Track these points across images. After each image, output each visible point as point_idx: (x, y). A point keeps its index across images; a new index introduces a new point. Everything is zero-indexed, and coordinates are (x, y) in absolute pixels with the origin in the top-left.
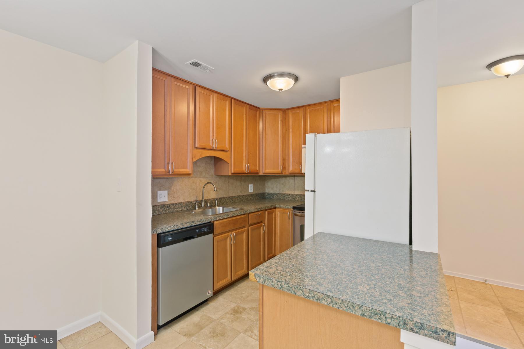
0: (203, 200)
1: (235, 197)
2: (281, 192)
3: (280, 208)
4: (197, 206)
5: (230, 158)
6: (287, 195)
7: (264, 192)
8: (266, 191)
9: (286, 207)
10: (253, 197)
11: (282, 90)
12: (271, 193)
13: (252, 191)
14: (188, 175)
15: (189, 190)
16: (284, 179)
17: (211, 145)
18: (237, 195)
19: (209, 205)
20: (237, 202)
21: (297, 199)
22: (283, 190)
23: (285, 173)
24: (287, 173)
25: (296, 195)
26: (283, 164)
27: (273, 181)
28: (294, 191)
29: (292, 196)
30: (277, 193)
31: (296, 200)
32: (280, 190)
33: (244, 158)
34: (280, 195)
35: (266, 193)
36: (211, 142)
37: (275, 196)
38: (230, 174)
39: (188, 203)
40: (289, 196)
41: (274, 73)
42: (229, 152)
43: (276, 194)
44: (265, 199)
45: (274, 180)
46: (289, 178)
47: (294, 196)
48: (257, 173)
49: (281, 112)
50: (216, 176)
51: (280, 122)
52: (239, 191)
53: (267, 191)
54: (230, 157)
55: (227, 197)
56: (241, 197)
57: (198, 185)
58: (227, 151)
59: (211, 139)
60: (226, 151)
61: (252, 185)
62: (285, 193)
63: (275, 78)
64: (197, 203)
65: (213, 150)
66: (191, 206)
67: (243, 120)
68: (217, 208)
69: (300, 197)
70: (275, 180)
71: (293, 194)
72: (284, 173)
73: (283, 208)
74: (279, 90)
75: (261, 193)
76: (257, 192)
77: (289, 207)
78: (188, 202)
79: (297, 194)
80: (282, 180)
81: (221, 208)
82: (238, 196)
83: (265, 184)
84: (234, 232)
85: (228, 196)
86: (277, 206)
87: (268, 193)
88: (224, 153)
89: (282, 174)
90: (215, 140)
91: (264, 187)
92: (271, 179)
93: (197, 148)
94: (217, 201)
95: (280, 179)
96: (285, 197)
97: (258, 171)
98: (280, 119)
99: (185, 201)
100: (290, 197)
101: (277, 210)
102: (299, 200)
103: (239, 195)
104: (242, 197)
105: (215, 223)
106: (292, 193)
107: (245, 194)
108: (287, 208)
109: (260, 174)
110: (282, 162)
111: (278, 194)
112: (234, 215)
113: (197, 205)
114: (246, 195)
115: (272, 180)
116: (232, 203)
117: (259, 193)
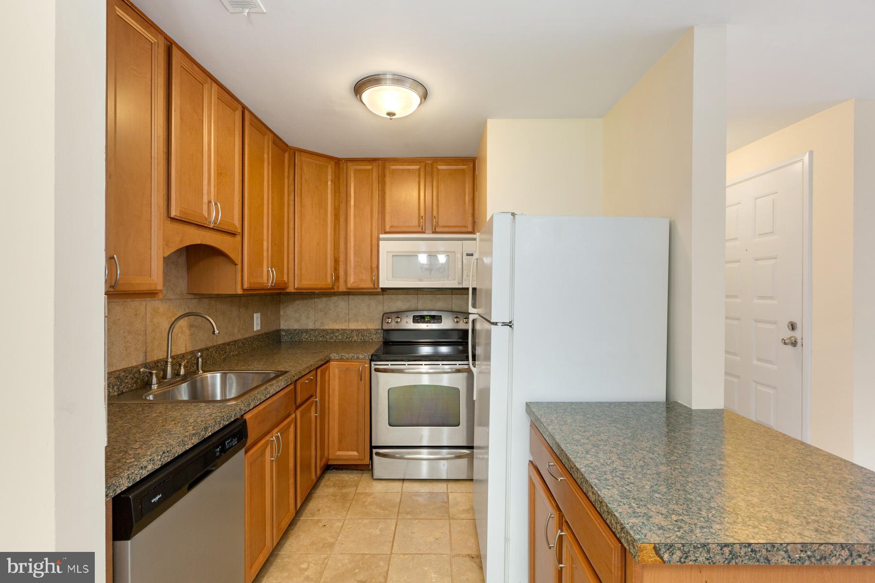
0: (170, 360)
1: (229, 344)
2: (317, 327)
3: (341, 360)
4: (154, 380)
5: (240, 253)
6: (333, 331)
7: (278, 328)
8: (282, 327)
9: (353, 357)
10: (260, 341)
11: (393, 114)
12: (295, 330)
13: (259, 328)
14: (151, 294)
15: (125, 337)
16: (324, 300)
17: (207, 217)
18: (231, 339)
19: (182, 372)
20: (233, 355)
21: (355, 338)
22: (322, 323)
23: (338, 287)
24: (342, 288)
25: (352, 331)
26: (336, 269)
27: (299, 304)
28: (347, 324)
29: (343, 334)
30: (308, 328)
31: (351, 341)
32: (316, 323)
33: (265, 254)
34: (317, 333)
35: (283, 330)
36: (205, 207)
37: (305, 334)
38: (240, 292)
39: (123, 374)
40: (337, 334)
41: (384, 74)
42: (239, 238)
43: (307, 331)
44: (280, 342)
45: (301, 302)
46: (336, 298)
47: (348, 333)
48: (283, 289)
49: (333, 163)
50: (193, 297)
51: (329, 183)
52: (236, 330)
53: (283, 325)
54: (240, 248)
55: (213, 347)
56: (240, 344)
57: (148, 320)
58: (235, 234)
59: (205, 200)
60: (233, 234)
61: (259, 315)
62: (326, 327)
63: (386, 84)
64: (154, 372)
65: (210, 228)
66: (130, 381)
67: (263, 167)
68: (207, 377)
69: (360, 334)
70: (305, 301)
71: (346, 330)
72: (335, 287)
73: (347, 360)
74: (389, 114)
75: (273, 332)
76: (266, 331)
77: (361, 356)
78: (124, 370)
79: (355, 330)
80: (322, 303)
81: (218, 375)
82: (235, 341)
83: (279, 312)
84: (276, 430)
85: (215, 344)
86: (333, 356)
87: (286, 331)
88: (229, 239)
89: (332, 291)
90: (216, 204)
91: (279, 319)
92: (295, 300)
93: (174, 219)
94: (200, 360)
95: (317, 300)
96: (328, 337)
97: (286, 283)
98: (330, 177)
99: (115, 369)
100: (338, 336)
101: (333, 364)
102: (360, 340)
103: (237, 339)
104: (242, 343)
105: (247, 417)
106: (344, 328)
107: (247, 336)
108: (357, 358)
109: (288, 291)
110: (333, 266)
111: (312, 330)
112: (278, 390)
113: (154, 376)
114: (249, 337)
115: (297, 302)
116: (225, 359)
117: (271, 330)
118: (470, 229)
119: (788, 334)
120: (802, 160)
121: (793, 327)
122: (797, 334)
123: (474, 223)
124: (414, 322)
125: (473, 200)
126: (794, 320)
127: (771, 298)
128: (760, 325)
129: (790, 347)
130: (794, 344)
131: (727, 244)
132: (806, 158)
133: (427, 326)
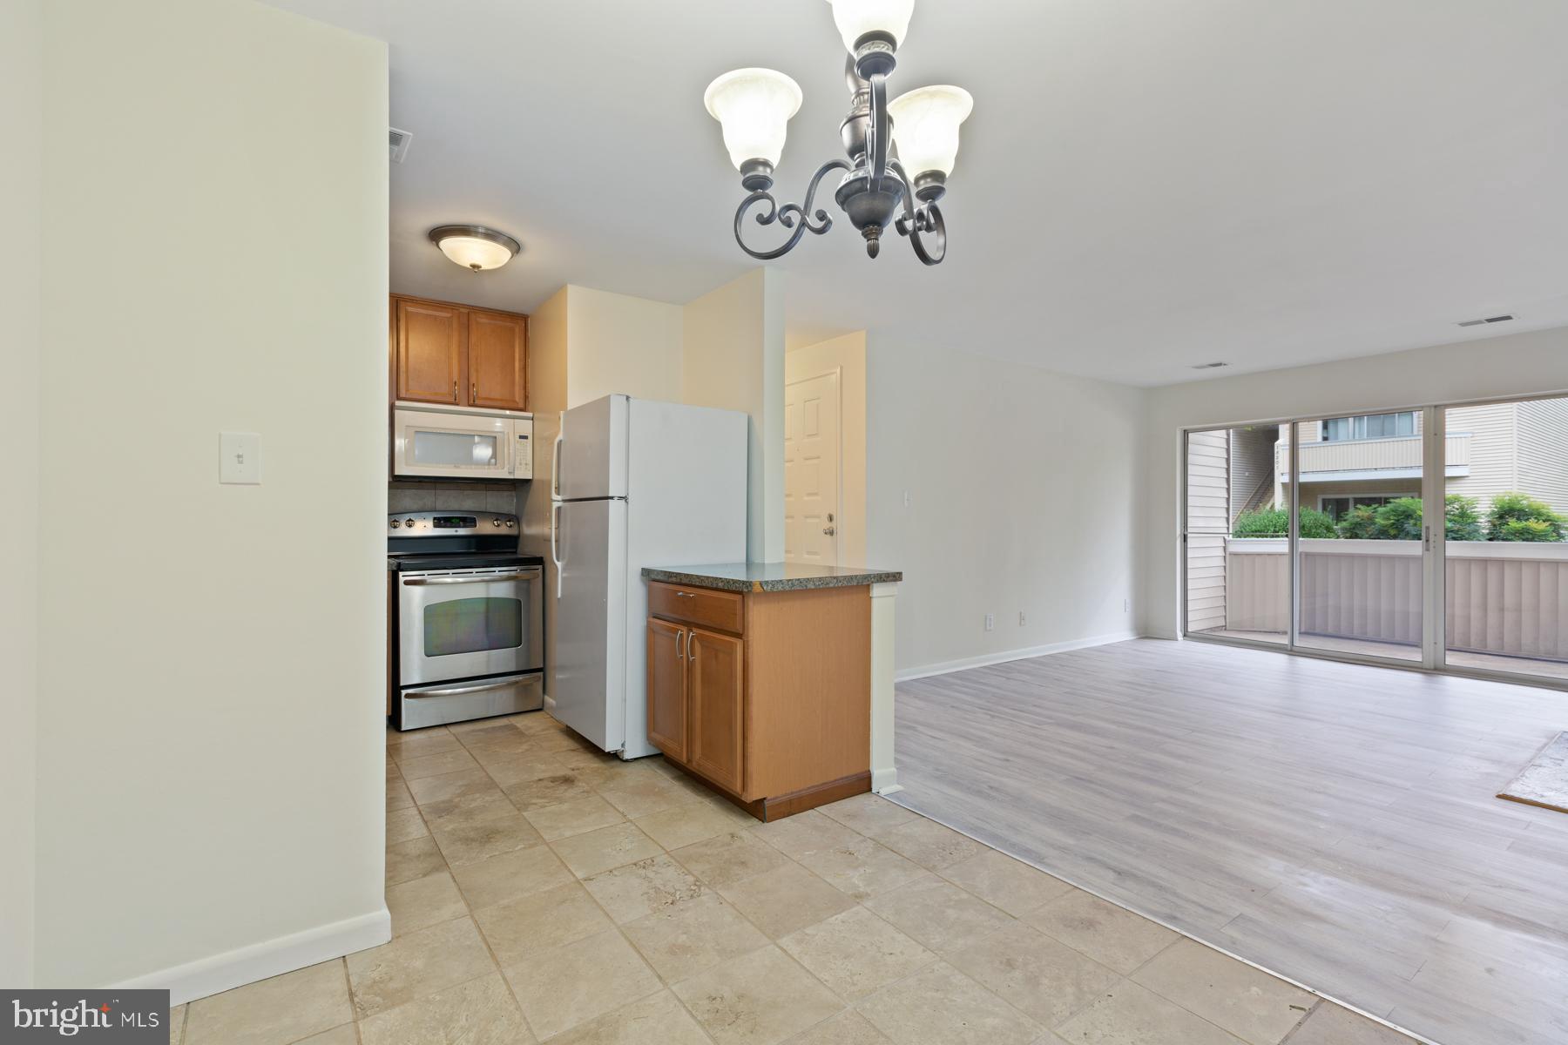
74: (473, 266)
118: (521, 405)
119: (827, 525)
120: (836, 373)
121: (831, 518)
122: (833, 524)
123: (526, 398)
124: (435, 526)
125: (524, 368)
126: (832, 513)
127: (816, 494)
128: (809, 520)
129: (828, 536)
130: (831, 533)
131: (786, 444)
132: (838, 370)
133: (456, 531)
